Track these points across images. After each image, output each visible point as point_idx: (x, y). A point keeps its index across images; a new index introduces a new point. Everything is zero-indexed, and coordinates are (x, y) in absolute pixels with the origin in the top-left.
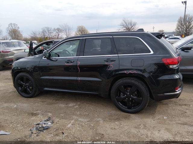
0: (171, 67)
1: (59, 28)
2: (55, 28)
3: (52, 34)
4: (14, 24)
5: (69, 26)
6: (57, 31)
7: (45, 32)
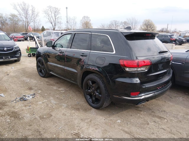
0: (127, 69)
1: (126, 21)
2: (122, 22)
3: (118, 27)
4: (87, 17)
5: (136, 20)
6: (123, 24)
7: (113, 25)
